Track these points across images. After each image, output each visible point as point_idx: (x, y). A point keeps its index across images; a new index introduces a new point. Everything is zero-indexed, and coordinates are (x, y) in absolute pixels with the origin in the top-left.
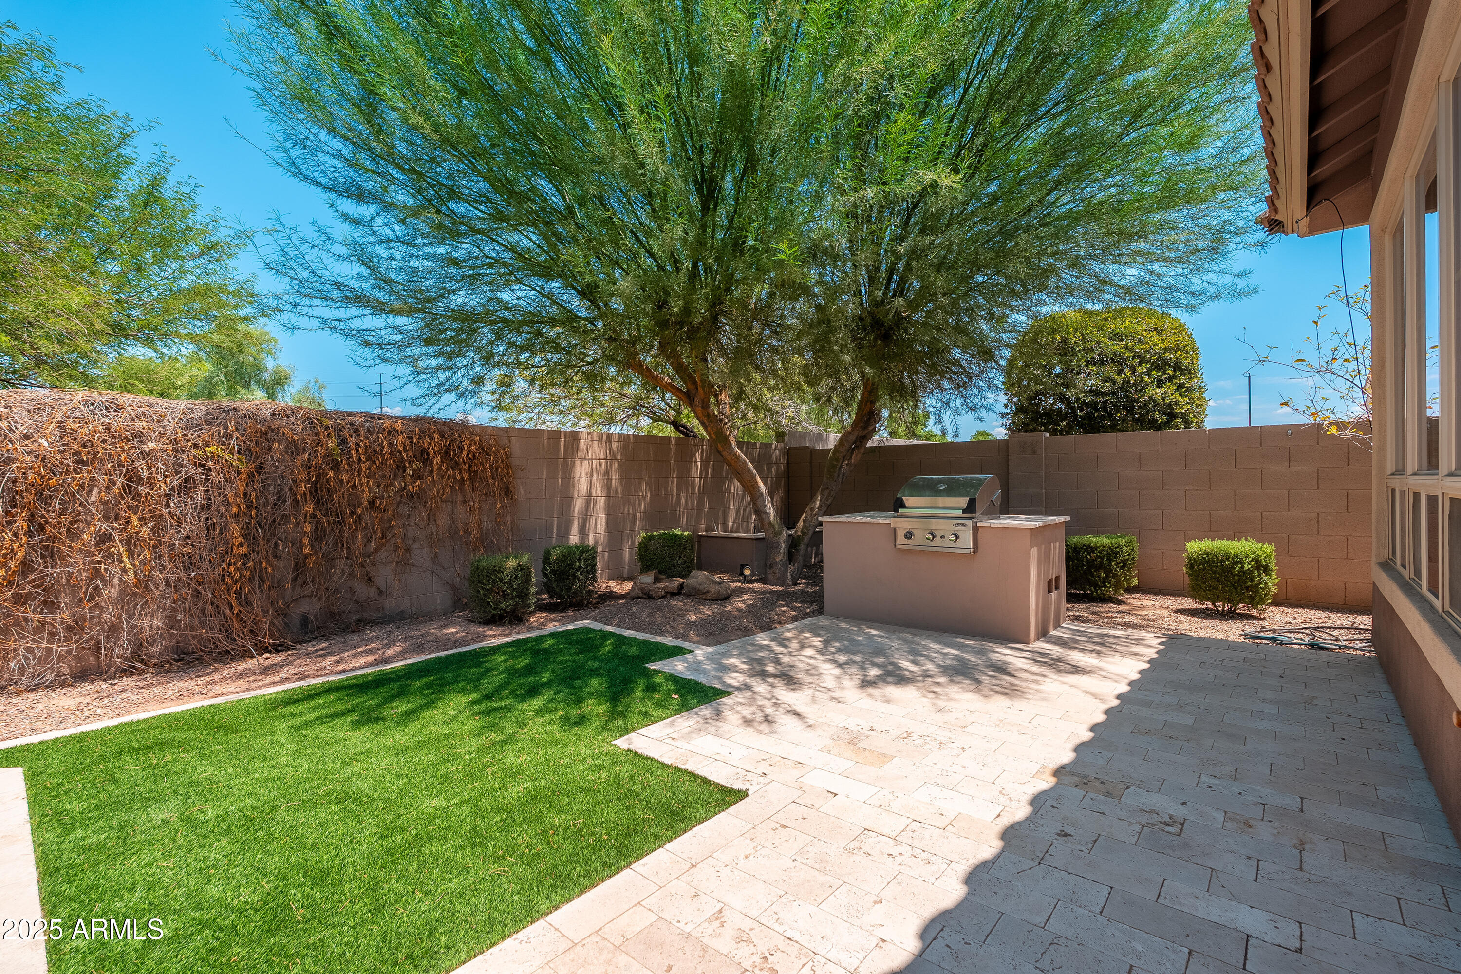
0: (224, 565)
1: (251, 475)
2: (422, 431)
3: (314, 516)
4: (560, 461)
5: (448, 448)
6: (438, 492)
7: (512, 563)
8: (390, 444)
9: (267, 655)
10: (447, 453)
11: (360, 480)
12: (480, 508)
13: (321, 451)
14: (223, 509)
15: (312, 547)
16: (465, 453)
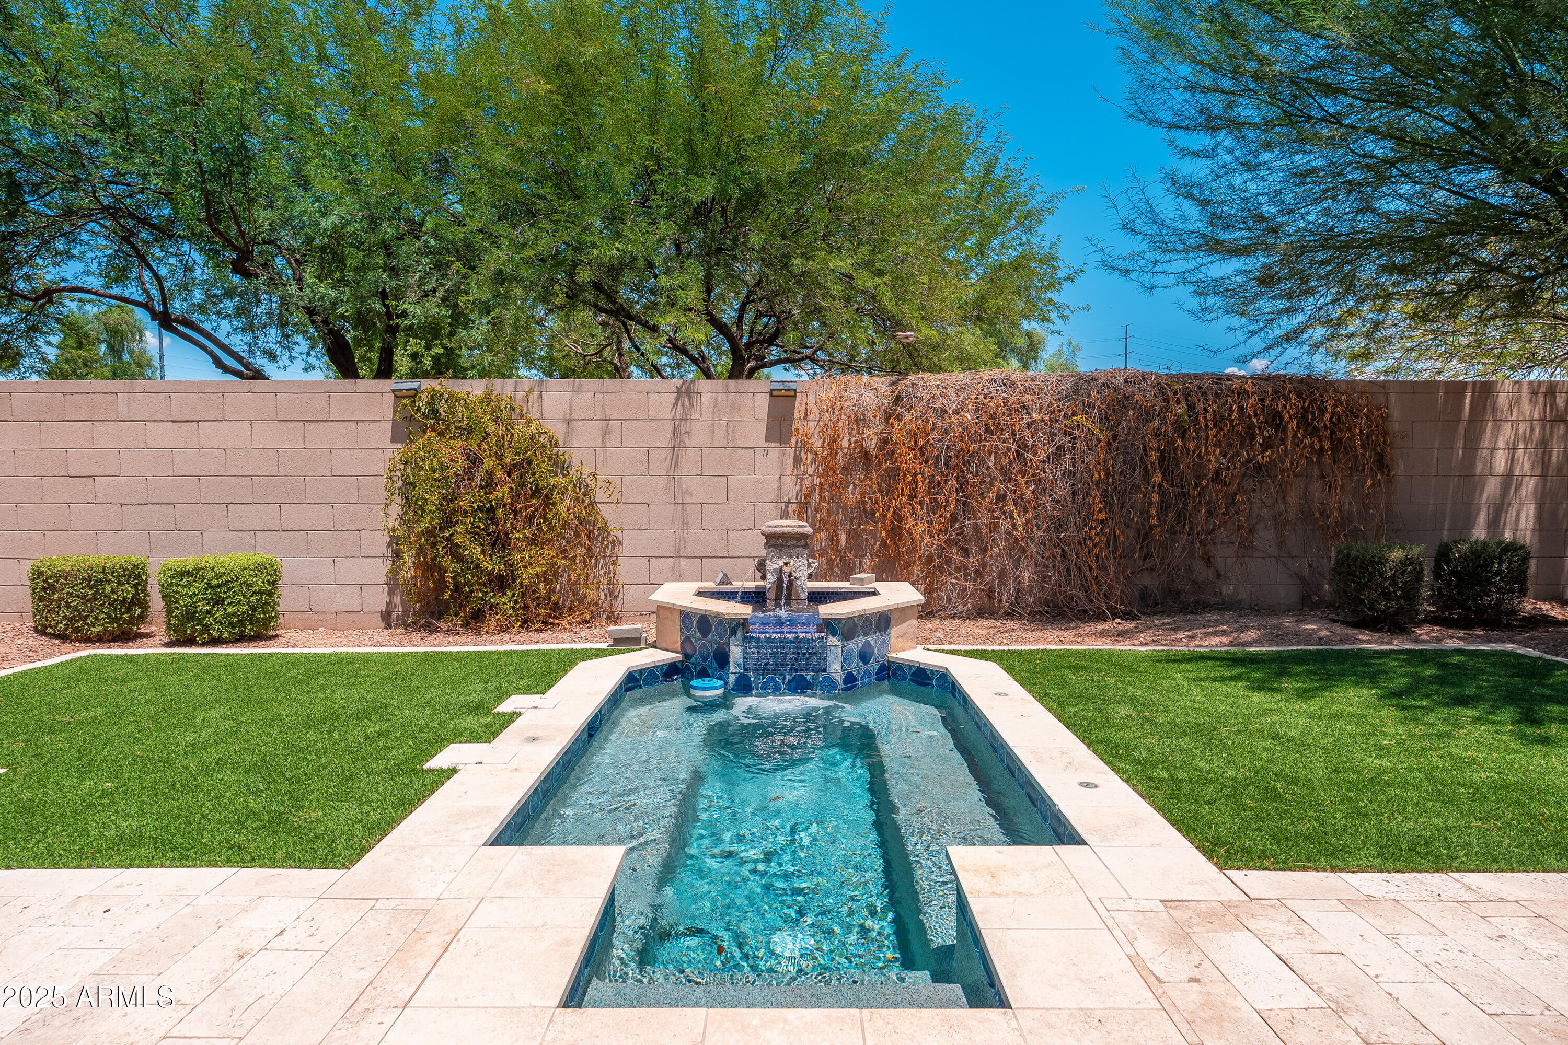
0: (1086, 529)
1: (1109, 444)
2: (1276, 392)
3: (1160, 486)
4: (1463, 426)
5: (1306, 410)
6: (1292, 464)
7: (1397, 555)
8: (1241, 409)
9: (1118, 620)
10: (1303, 416)
11: (1207, 449)
12: (1342, 486)
13: (1171, 418)
14: (1085, 475)
15: (1159, 519)
16: (1328, 416)
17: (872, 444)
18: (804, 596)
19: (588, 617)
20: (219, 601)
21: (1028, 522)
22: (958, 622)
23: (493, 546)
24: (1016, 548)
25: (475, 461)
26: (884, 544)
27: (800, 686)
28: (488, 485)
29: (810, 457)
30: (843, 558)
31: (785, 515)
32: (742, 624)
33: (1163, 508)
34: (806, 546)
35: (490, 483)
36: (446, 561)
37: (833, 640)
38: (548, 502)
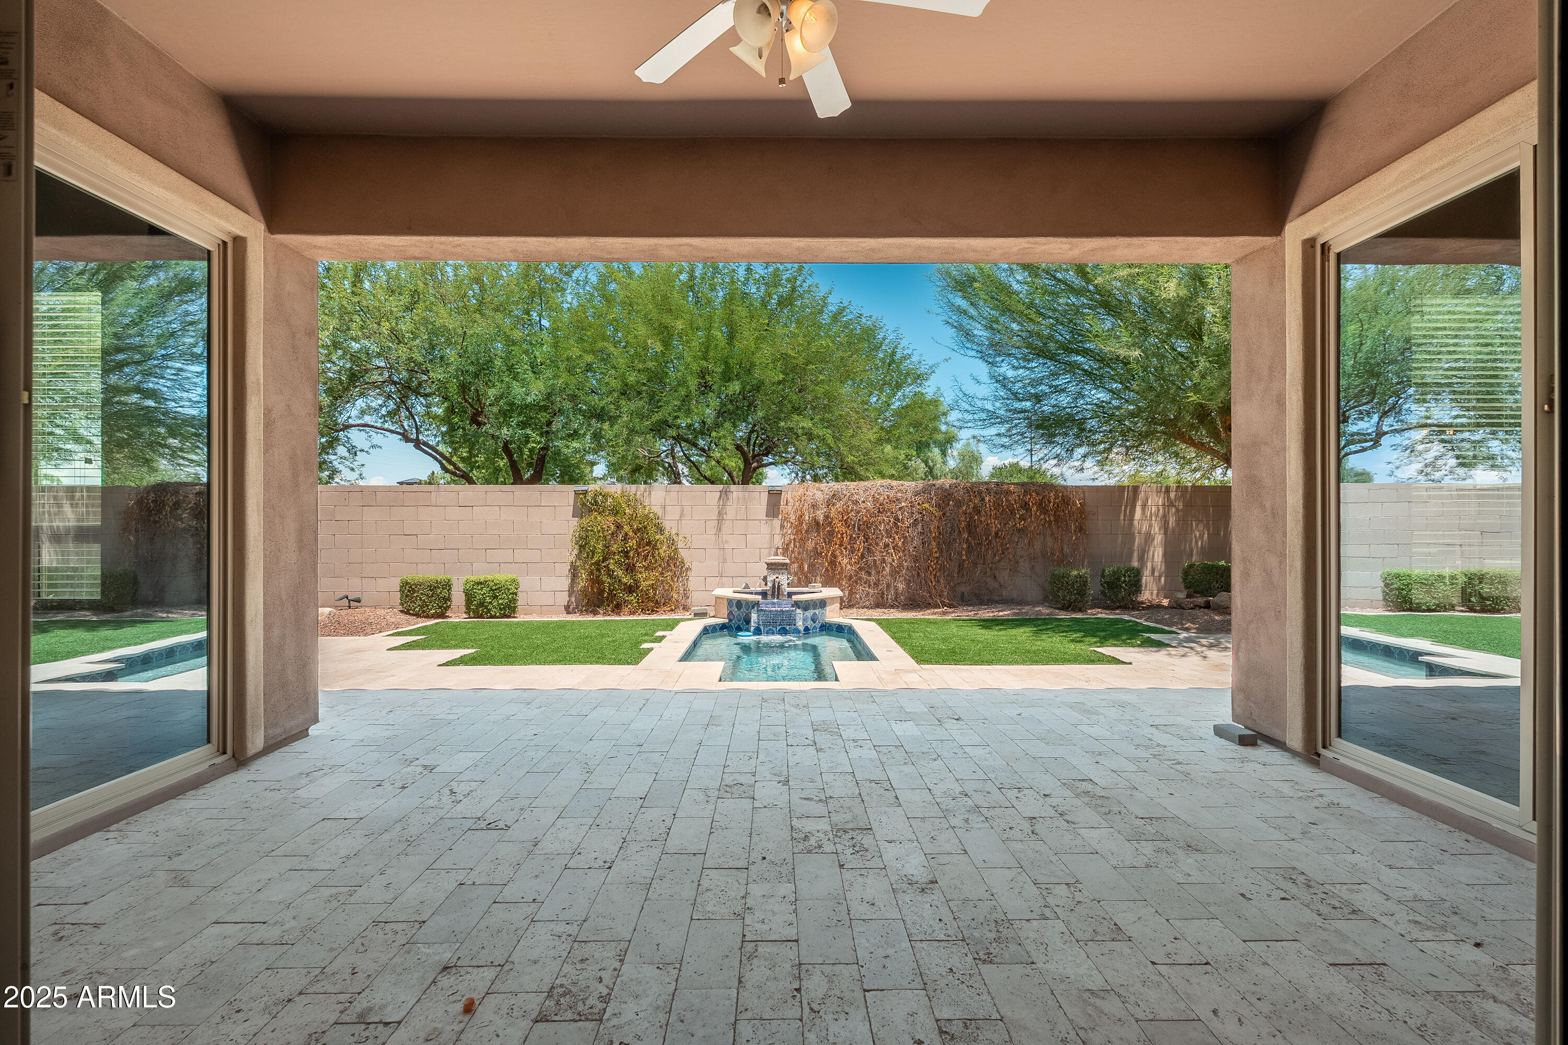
0: (929, 562)
1: (940, 518)
3: (967, 540)
4: (1123, 508)
6: (1035, 528)
7: (1075, 573)
8: (1007, 500)
9: (946, 608)
10: (1040, 504)
11: (991, 521)
12: (1062, 539)
13: (972, 505)
14: (929, 535)
15: (967, 556)
16: (1052, 504)
17: (821, 518)
18: (786, 593)
19: (673, 608)
20: (495, 597)
21: (900, 557)
22: (865, 610)
23: (627, 570)
24: (895, 572)
25: (619, 527)
26: (827, 570)
27: (784, 632)
28: (625, 539)
29: (789, 525)
30: (806, 577)
31: (776, 555)
32: (757, 604)
33: (970, 550)
34: (786, 569)
35: (626, 538)
36: (605, 578)
37: (798, 611)
38: (655, 548)
